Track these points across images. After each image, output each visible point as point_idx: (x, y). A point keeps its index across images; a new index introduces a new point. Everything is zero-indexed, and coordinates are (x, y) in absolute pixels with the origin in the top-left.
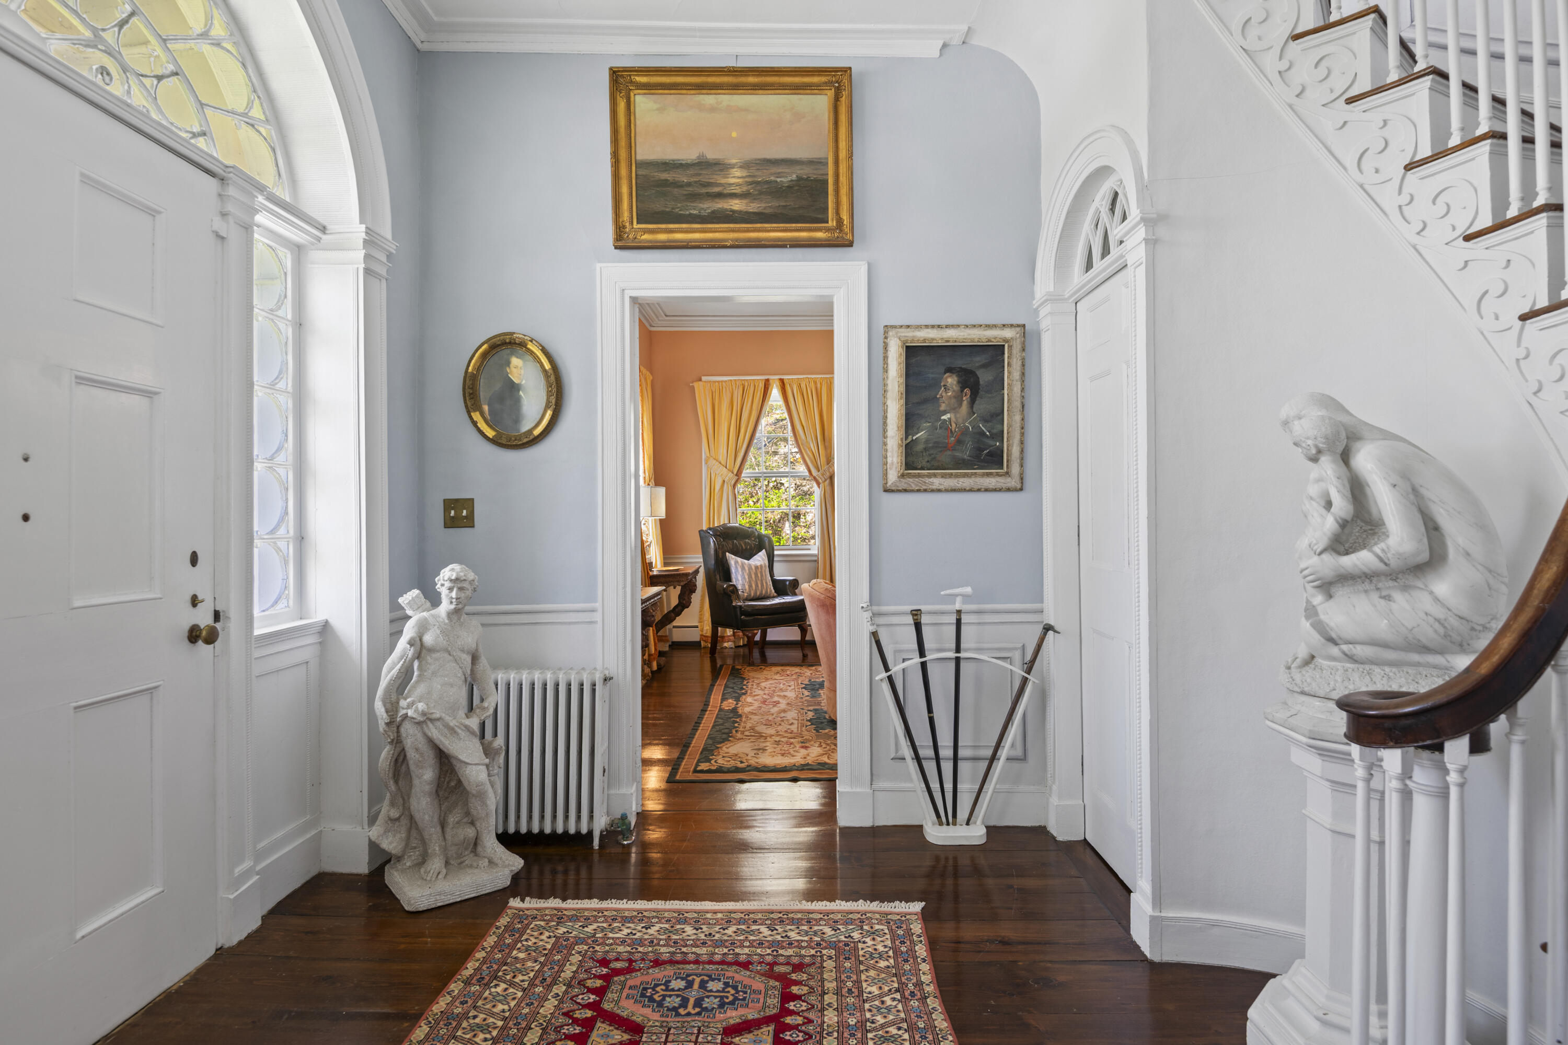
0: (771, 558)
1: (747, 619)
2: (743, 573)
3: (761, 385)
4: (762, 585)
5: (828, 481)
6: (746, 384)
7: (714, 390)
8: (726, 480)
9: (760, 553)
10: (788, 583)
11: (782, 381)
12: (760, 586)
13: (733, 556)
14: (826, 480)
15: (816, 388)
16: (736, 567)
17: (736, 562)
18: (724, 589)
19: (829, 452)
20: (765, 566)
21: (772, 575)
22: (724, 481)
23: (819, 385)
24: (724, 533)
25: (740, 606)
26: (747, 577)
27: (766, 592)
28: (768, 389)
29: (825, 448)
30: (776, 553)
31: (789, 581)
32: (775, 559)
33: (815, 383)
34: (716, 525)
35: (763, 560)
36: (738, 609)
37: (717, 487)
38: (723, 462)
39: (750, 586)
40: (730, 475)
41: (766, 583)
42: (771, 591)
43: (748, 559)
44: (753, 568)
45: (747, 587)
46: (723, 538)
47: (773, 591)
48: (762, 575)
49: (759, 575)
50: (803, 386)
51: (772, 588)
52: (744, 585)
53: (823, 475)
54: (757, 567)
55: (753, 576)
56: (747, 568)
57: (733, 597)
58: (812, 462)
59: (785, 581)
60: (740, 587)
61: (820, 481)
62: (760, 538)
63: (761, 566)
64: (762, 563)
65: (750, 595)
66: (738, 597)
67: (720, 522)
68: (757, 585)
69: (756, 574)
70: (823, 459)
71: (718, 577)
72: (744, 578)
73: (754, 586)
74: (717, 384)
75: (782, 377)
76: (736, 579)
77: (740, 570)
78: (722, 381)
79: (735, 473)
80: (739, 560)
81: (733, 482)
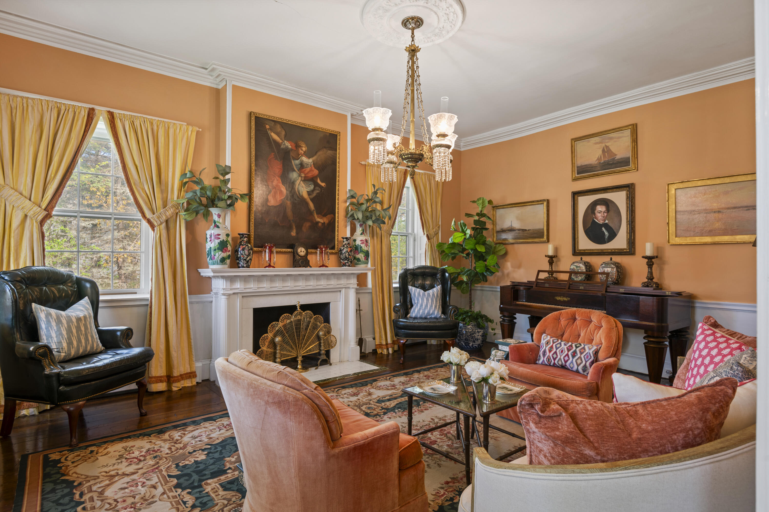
0: (95, 305)
1: (68, 389)
2: (59, 329)
3: (83, 113)
4: (87, 340)
5: (164, 224)
6: (63, 108)
7: (14, 105)
8: (29, 214)
9: (82, 302)
10: (119, 333)
11: (111, 114)
12: (83, 341)
13: (43, 308)
14: (161, 223)
15: (152, 129)
16: (48, 322)
17: (48, 315)
18: (30, 353)
19: (165, 195)
20: (90, 317)
21: (97, 326)
22: (26, 216)
23: (155, 128)
24: (28, 278)
25: (58, 375)
26: (64, 333)
27: (92, 347)
28: (92, 119)
29: (162, 192)
30: (101, 298)
31: (121, 331)
32: (100, 305)
33: (152, 124)
34: (12, 268)
35: (87, 309)
36: (54, 379)
37: (16, 223)
38: (26, 193)
39: (70, 343)
40: (36, 209)
41: (92, 337)
42: (98, 345)
43: (64, 310)
44: (74, 320)
45: (65, 345)
46: (26, 285)
47: (100, 345)
48: (86, 328)
49: (83, 329)
50: (137, 123)
51: (99, 341)
52: (60, 343)
53: (159, 218)
54: (79, 319)
55: (74, 331)
56: (64, 322)
57: (45, 362)
58: (146, 203)
59: (115, 331)
60: (53, 346)
61: (155, 224)
62: (79, 282)
63: (85, 317)
64: (86, 313)
65: (70, 354)
66: (53, 362)
67: (18, 264)
68: (79, 341)
69: (78, 328)
70: (159, 202)
71: (18, 336)
72: (61, 334)
73: (75, 343)
74: (19, 99)
75: (112, 110)
76: (49, 336)
77: (54, 324)
78: (28, 98)
79: (44, 207)
80: (53, 311)
81: (40, 218)
